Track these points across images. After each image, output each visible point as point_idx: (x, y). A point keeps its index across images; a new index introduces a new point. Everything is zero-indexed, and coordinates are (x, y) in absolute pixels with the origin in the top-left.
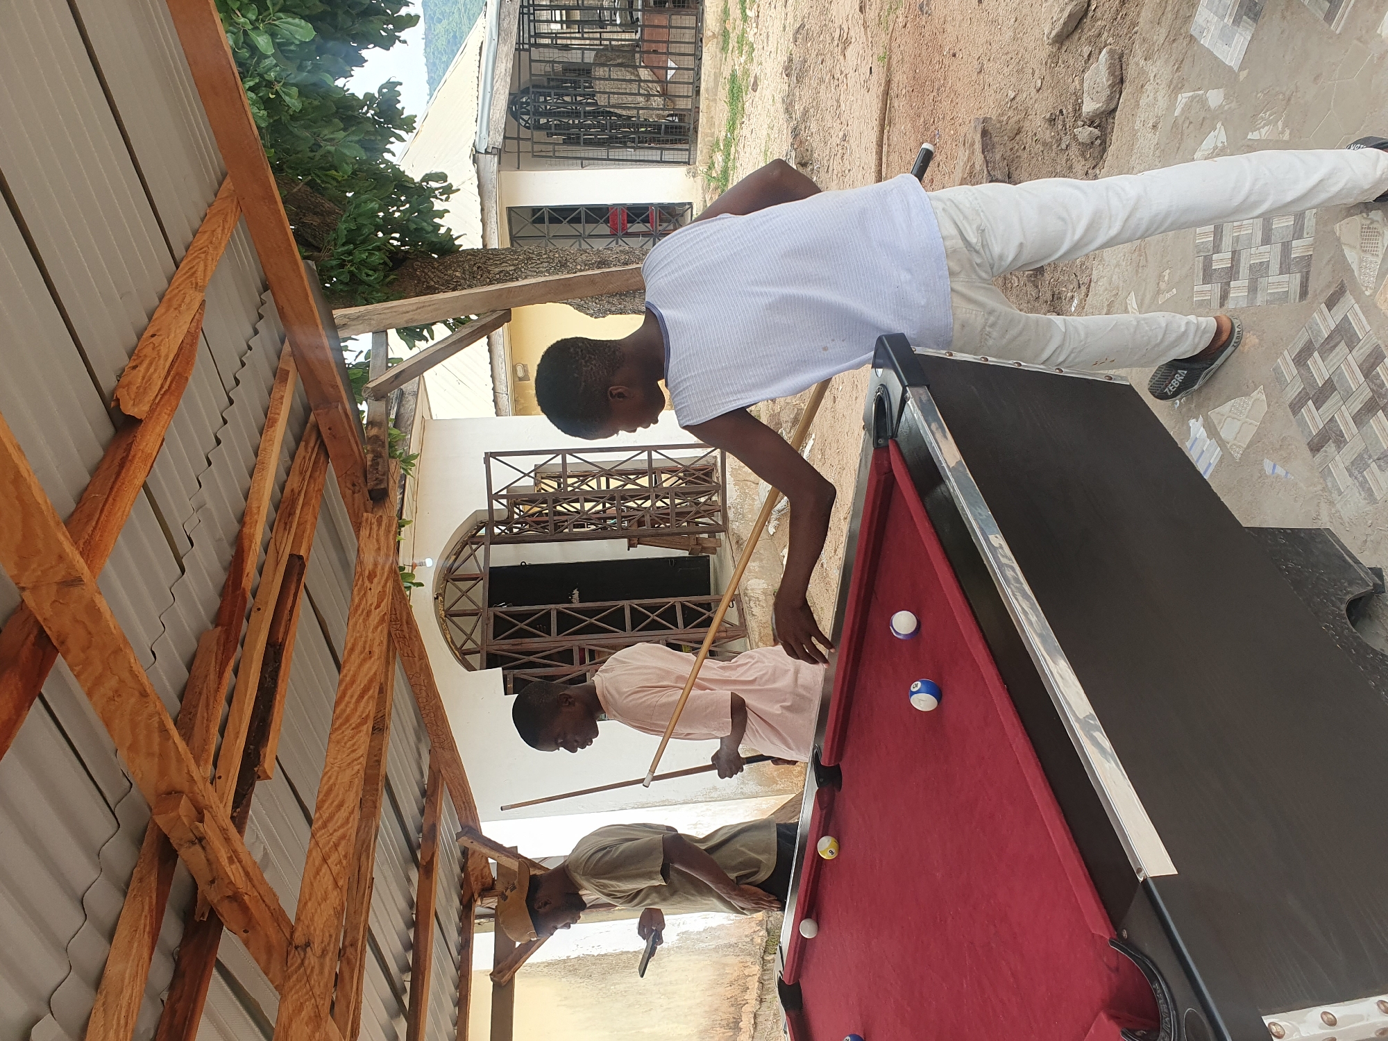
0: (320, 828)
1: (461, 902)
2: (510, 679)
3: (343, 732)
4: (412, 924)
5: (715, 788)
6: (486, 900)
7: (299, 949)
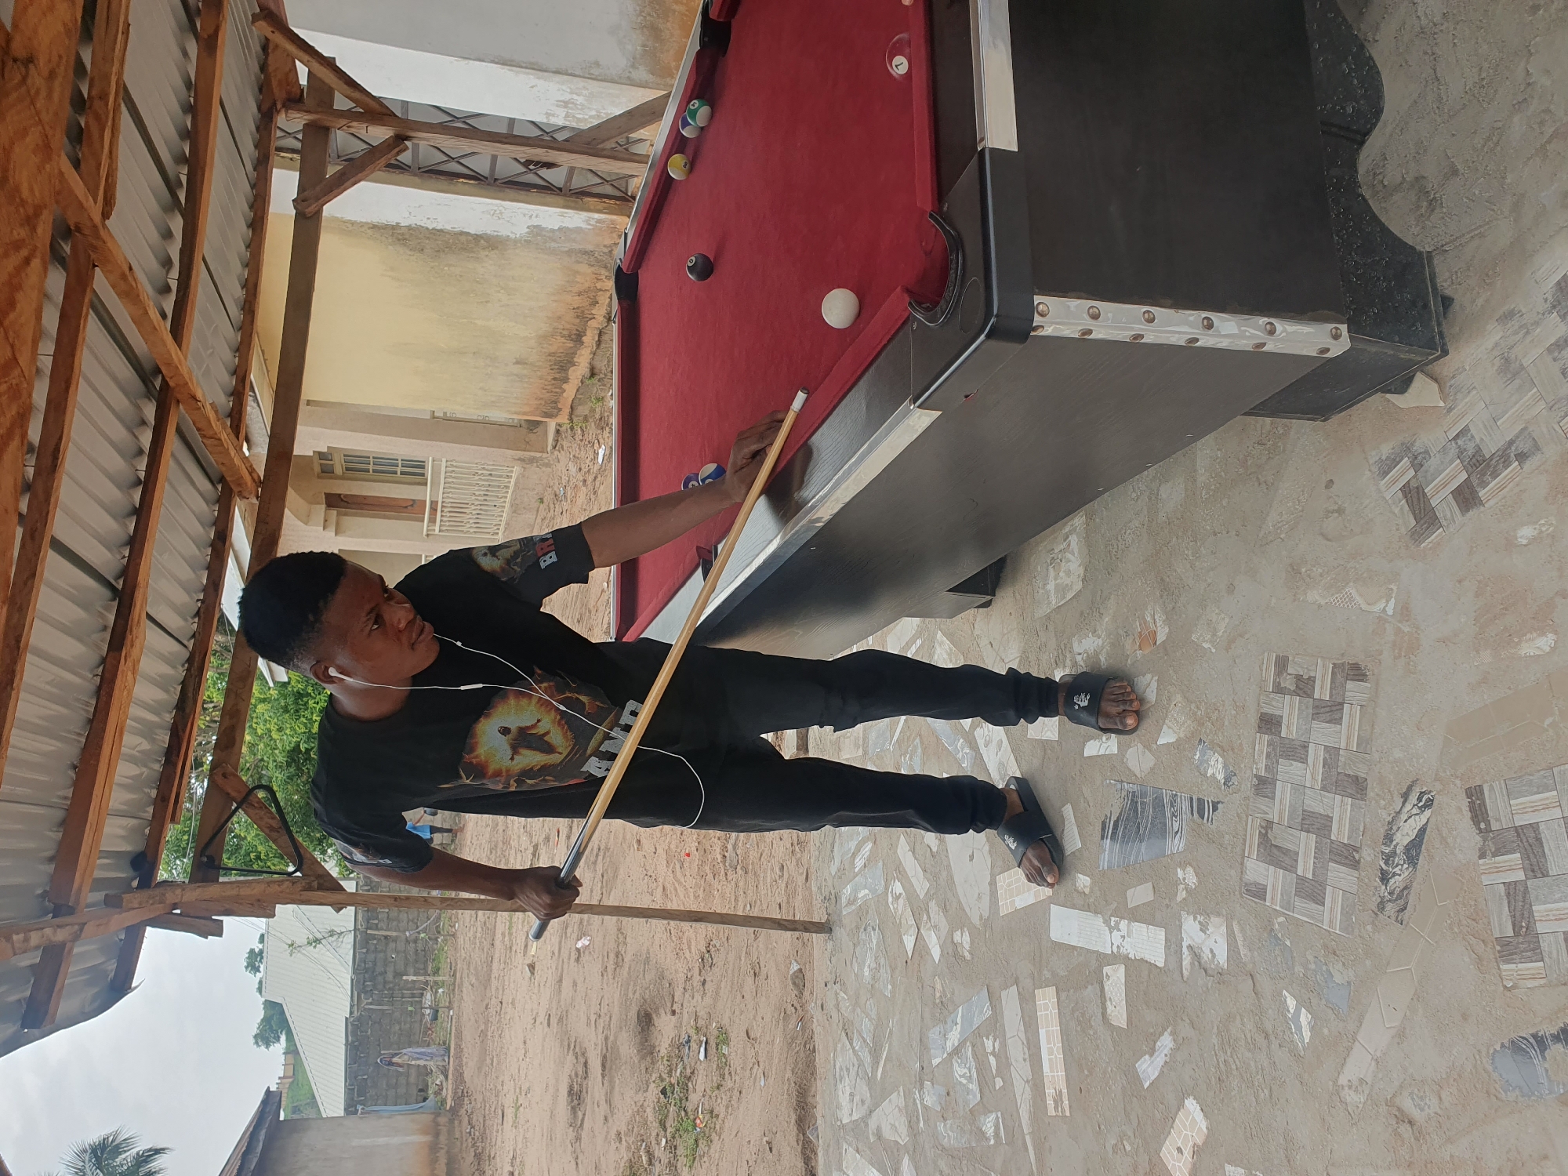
1: (259, 108)
4: (189, 109)
5: (597, 64)
6: (294, 114)
7: (18, 63)
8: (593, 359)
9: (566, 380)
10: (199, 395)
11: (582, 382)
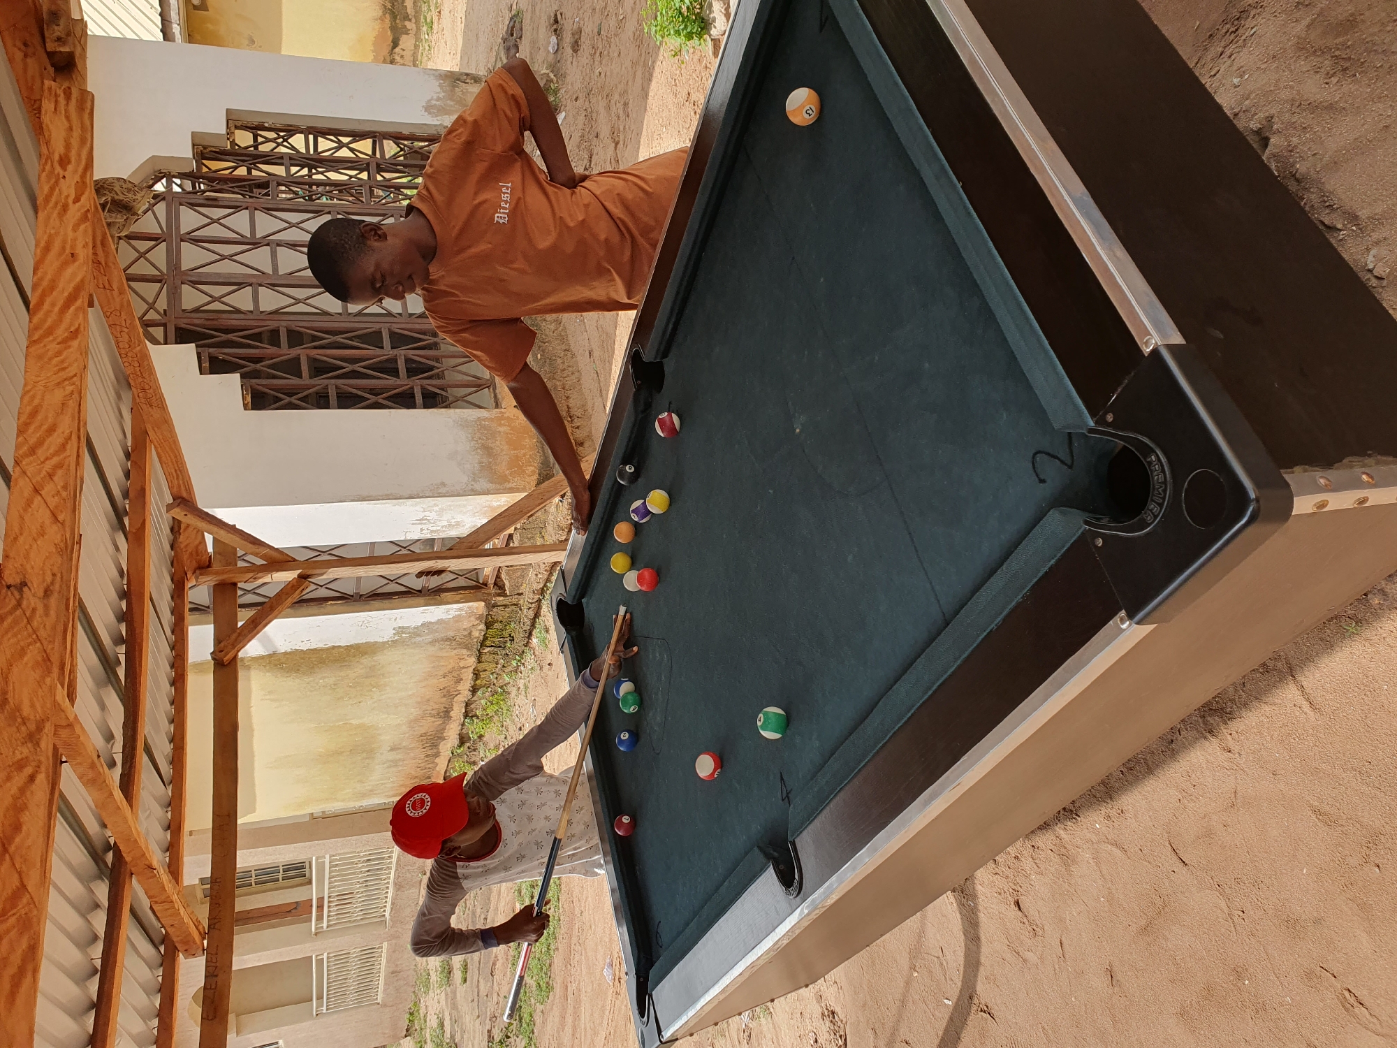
0: (25, 455)
1: (172, 580)
2: (205, 357)
3: (45, 346)
4: (124, 595)
5: (443, 484)
6: (203, 579)
7: (12, 589)
8: (462, 729)
9: (437, 755)
10: (155, 864)
11: (453, 753)
